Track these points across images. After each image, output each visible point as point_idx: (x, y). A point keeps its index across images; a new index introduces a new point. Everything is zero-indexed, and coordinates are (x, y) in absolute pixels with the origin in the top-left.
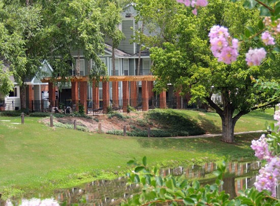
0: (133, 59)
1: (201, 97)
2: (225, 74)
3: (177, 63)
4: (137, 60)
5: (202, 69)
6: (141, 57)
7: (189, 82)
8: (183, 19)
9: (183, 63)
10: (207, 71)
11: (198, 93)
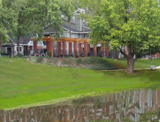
0: (80, 34)
1: (116, 46)
2: (130, 33)
3: (103, 28)
4: (82, 34)
5: (117, 31)
6: (84, 33)
7: (109, 38)
8: (106, 3)
9: (106, 27)
10: (120, 32)
11: (114, 44)
